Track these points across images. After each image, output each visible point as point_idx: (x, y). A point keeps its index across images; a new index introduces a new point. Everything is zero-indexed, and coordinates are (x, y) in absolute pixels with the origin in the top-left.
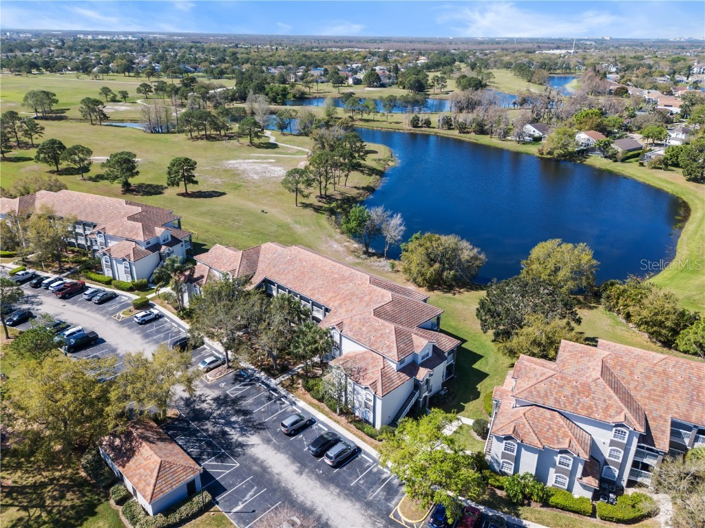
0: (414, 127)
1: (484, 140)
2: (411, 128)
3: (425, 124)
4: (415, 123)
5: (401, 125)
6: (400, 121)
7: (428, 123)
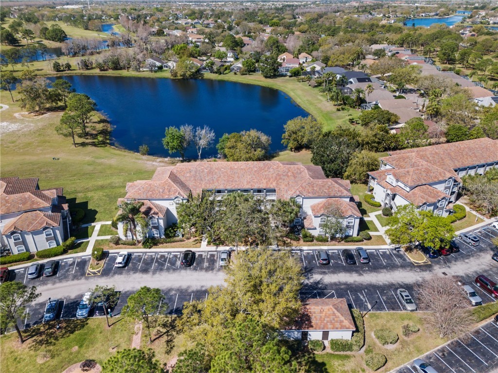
0: (57, 71)
1: (124, 73)
2: (56, 73)
3: (66, 67)
4: (57, 67)
5: (43, 71)
6: (40, 68)
7: (68, 66)
